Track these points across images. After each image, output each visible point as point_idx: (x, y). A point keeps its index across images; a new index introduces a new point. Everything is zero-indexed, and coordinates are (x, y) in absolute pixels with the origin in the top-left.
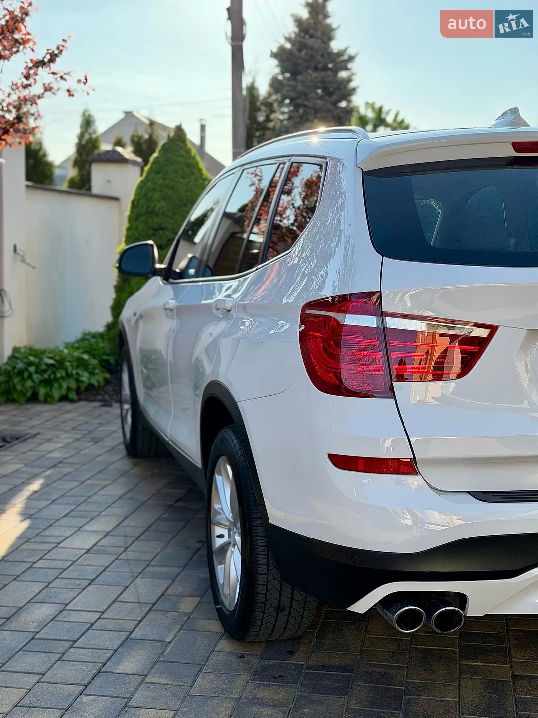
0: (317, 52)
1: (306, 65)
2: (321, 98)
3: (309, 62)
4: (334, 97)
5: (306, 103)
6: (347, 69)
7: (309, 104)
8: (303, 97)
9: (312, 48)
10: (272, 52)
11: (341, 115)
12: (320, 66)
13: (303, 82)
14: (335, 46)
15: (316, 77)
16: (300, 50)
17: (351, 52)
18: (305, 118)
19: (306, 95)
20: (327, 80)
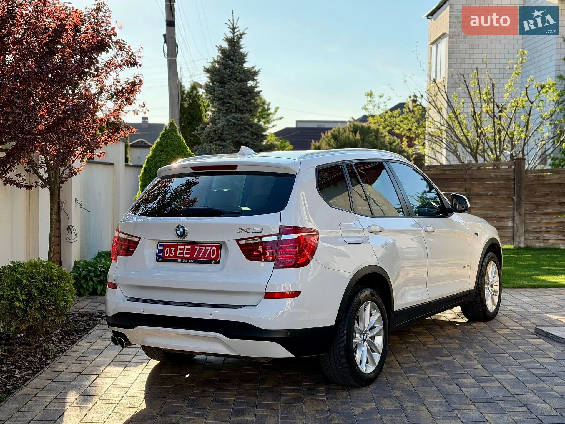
0: (236, 70)
1: (229, 78)
2: (240, 99)
3: (232, 75)
4: (248, 98)
5: (231, 101)
6: (254, 80)
7: (233, 102)
8: (228, 98)
9: (233, 68)
10: (205, 68)
11: (252, 109)
12: (238, 79)
13: (228, 89)
14: (246, 66)
15: (236, 86)
16: (225, 69)
17: (256, 69)
18: (229, 110)
19: (230, 97)
20: (243, 87)
